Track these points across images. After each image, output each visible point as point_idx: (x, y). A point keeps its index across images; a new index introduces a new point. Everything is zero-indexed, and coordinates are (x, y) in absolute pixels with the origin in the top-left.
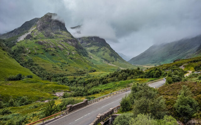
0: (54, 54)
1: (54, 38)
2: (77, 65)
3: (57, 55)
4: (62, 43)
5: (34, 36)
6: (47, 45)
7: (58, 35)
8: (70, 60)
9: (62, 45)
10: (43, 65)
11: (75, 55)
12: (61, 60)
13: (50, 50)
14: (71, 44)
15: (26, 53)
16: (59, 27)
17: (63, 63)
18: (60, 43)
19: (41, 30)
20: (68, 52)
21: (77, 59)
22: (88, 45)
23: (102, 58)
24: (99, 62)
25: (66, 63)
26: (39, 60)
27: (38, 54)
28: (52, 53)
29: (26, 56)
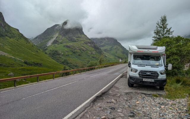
1: (76, 41)
3: (82, 55)
4: (84, 45)
6: (74, 48)
7: (79, 39)
8: (93, 58)
9: (84, 47)
11: (95, 54)
12: (86, 59)
13: (77, 52)
14: (90, 46)
15: (60, 55)
18: (82, 45)
19: (64, 35)
20: (90, 52)
21: (97, 57)
22: (102, 45)
23: (115, 56)
24: (114, 59)
26: (71, 59)
27: (68, 55)
28: (79, 54)
29: (61, 57)
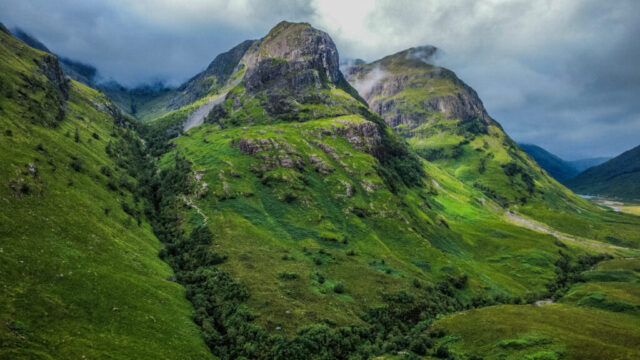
0: (294, 195)
1: (297, 119)
2: (384, 250)
3: (304, 198)
4: (325, 144)
5: (233, 113)
6: (271, 156)
7: (313, 106)
8: (357, 220)
9: (326, 152)
10: (244, 258)
11: (375, 196)
12: (321, 226)
13: (280, 180)
14: (358, 144)
15: (192, 193)
16: (316, 73)
17: (326, 240)
18: (320, 142)
19: (256, 89)
20: (348, 184)
21: (383, 214)
25: (340, 237)
26: (233, 227)
27: (232, 198)
28: (289, 191)
29: (190, 208)
